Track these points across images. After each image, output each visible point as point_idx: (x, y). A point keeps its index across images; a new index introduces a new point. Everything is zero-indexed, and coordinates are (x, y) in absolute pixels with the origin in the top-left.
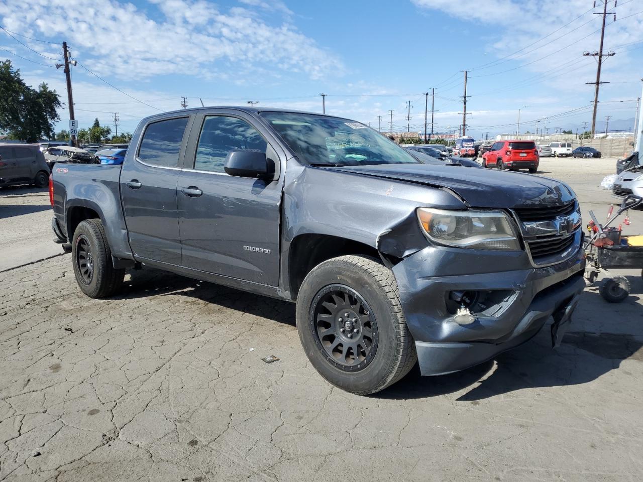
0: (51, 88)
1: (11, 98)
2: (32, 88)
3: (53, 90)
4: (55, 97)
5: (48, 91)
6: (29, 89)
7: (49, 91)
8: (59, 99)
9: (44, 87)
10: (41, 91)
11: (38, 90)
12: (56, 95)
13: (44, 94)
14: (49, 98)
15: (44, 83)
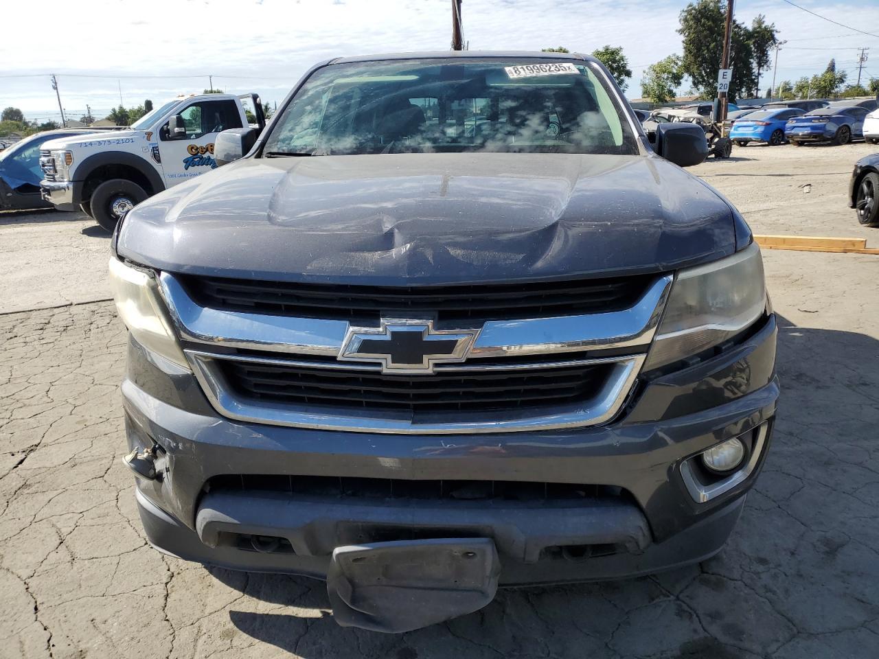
0: (767, 23)
1: (714, 43)
2: (743, 26)
3: (770, 25)
4: (771, 34)
5: (763, 26)
6: (740, 28)
7: (765, 27)
8: (777, 36)
9: (760, 22)
10: (755, 29)
11: (750, 28)
12: (773, 31)
13: (758, 32)
14: (763, 36)
15: (760, 15)
